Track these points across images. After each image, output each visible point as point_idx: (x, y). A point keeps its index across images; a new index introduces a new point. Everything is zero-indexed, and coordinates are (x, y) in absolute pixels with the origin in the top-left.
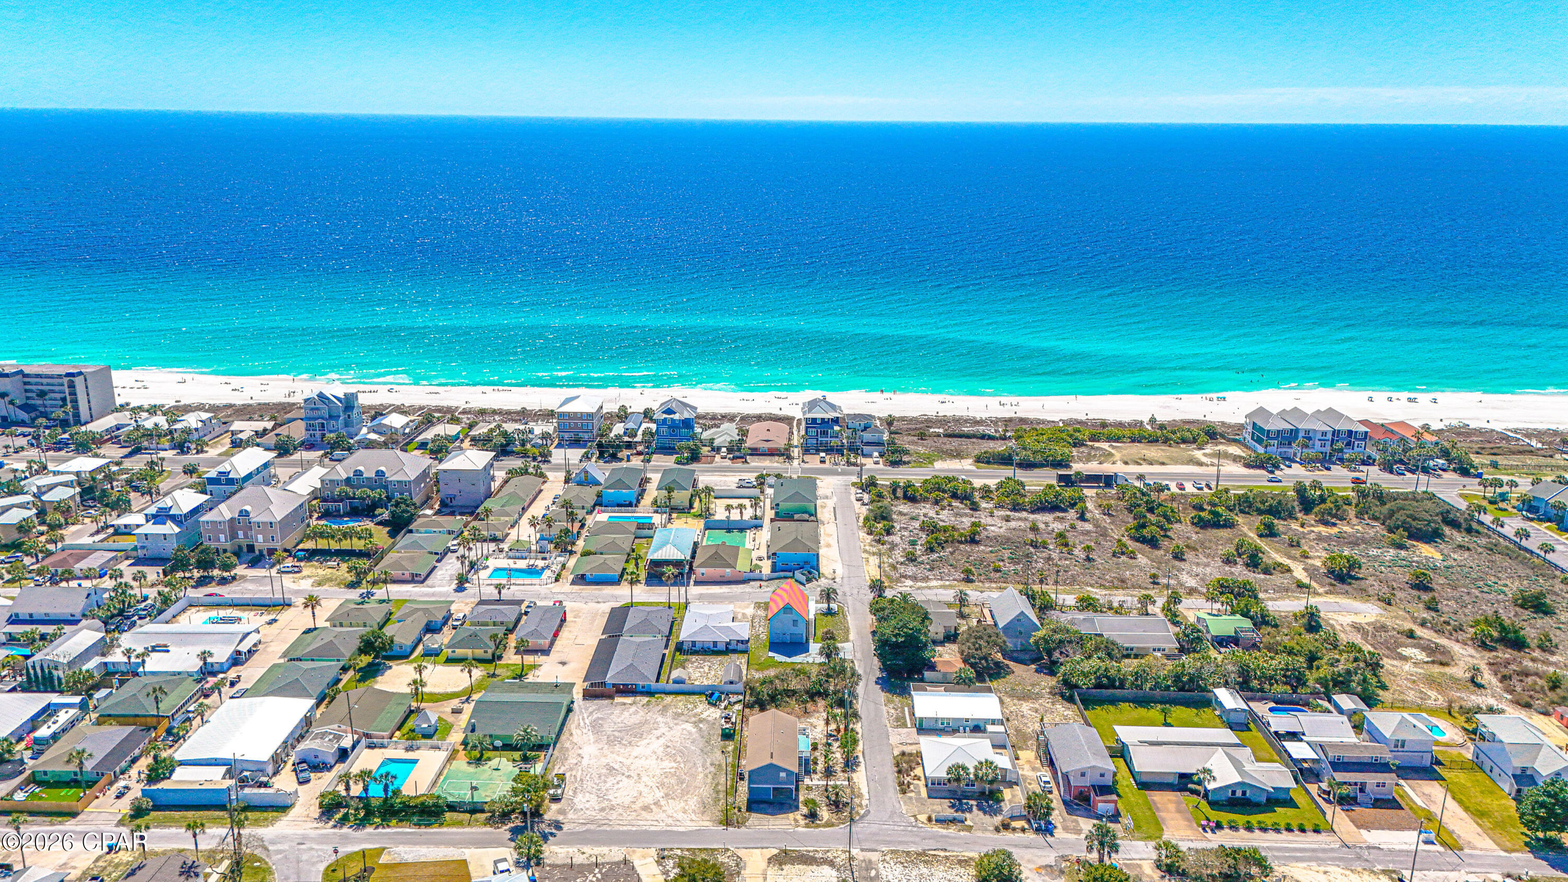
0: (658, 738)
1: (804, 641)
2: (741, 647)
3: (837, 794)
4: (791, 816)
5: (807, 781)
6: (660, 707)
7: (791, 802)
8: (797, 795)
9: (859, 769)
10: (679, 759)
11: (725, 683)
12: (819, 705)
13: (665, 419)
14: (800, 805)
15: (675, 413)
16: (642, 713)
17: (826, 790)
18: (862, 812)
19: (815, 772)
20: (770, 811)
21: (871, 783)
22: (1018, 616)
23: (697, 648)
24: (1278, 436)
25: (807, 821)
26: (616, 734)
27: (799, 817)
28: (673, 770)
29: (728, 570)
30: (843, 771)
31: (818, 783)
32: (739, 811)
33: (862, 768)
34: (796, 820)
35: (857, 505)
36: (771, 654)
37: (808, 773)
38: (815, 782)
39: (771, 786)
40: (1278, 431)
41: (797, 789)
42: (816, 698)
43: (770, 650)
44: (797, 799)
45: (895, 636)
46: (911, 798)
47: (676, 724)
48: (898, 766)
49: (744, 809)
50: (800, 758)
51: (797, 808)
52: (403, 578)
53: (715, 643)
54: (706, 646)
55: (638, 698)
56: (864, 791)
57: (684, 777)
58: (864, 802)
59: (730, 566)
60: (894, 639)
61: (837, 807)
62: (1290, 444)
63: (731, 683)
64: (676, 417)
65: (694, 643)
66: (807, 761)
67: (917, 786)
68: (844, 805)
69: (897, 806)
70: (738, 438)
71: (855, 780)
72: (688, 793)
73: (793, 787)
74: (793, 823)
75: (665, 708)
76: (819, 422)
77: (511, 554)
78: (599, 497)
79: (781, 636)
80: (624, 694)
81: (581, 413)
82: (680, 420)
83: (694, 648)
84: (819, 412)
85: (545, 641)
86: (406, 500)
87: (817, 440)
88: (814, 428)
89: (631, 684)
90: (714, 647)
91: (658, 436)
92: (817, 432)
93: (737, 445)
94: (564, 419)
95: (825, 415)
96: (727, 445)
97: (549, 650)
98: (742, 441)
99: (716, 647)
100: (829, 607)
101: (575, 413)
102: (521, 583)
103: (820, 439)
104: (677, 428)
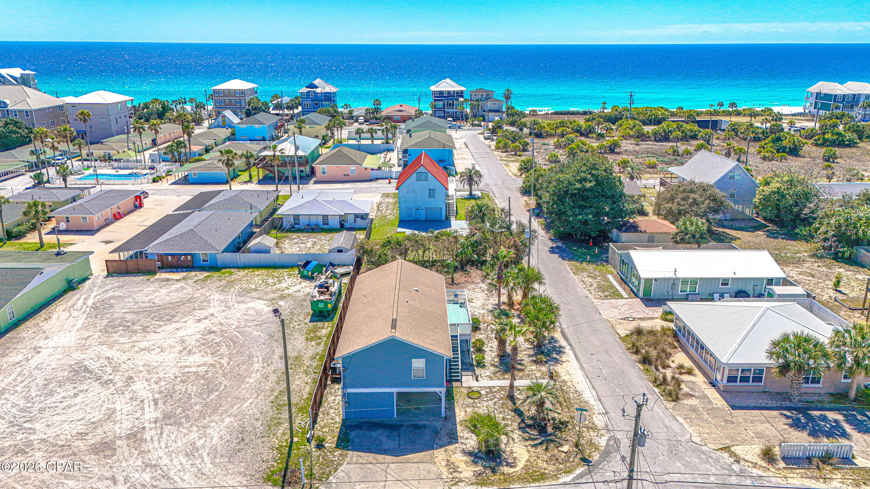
0: (199, 321)
1: (443, 217)
2: (360, 222)
3: (541, 404)
4: (440, 455)
5: (468, 380)
6: (224, 282)
7: (439, 424)
8: (451, 408)
9: (564, 358)
10: (224, 350)
11: (330, 251)
12: (473, 275)
13: (309, 92)
14: (459, 428)
15: (317, 87)
16: (190, 290)
17: (511, 397)
18: (602, 442)
19: (481, 364)
20: (390, 444)
21: (598, 383)
22: (731, 171)
23: (301, 226)
24: (843, 100)
25: (479, 468)
26: (129, 317)
27: (459, 459)
28: (203, 369)
29: (353, 167)
30: (536, 362)
31: (491, 383)
32: (320, 446)
33: (569, 355)
34: (452, 467)
35: (487, 142)
36: (400, 230)
37: (468, 367)
38: (485, 382)
39: (395, 390)
40: (844, 96)
41: (450, 396)
42: (468, 268)
43: (399, 226)
44: (450, 418)
45: (581, 181)
46: (694, 409)
47: (239, 302)
48: (637, 352)
49: (330, 443)
50: (454, 337)
51: (453, 438)
53: (325, 217)
54: (314, 221)
55: (193, 273)
56: (589, 396)
57: (221, 379)
58: (599, 421)
59: (355, 163)
60: (578, 186)
61: (542, 430)
62: (852, 107)
63: (340, 251)
64: (318, 90)
65: (296, 217)
66: (465, 342)
67: (693, 385)
68: (556, 428)
69: (673, 425)
70: (373, 107)
71: (564, 377)
72: (214, 412)
73: (442, 390)
74: (445, 474)
75: (231, 284)
76: (446, 95)
77: (115, 164)
78: (233, 134)
79: (414, 211)
80: (174, 270)
81: (235, 90)
82: (321, 93)
83: (296, 226)
84: (446, 87)
85: (87, 216)
86: (18, 122)
87: (444, 111)
88: (441, 100)
89: (186, 255)
90: (324, 224)
91: (303, 108)
92: (444, 104)
93: (373, 113)
94: (219, 96)
95: (452, 89)
96: (364, 114)
97: (98, 230)
98: (377, 110)
99: (328, 224)
100: (471, 194)
101: (229, 91)
102: (112, 183)
103: (446, 110)
104: (319, 101)
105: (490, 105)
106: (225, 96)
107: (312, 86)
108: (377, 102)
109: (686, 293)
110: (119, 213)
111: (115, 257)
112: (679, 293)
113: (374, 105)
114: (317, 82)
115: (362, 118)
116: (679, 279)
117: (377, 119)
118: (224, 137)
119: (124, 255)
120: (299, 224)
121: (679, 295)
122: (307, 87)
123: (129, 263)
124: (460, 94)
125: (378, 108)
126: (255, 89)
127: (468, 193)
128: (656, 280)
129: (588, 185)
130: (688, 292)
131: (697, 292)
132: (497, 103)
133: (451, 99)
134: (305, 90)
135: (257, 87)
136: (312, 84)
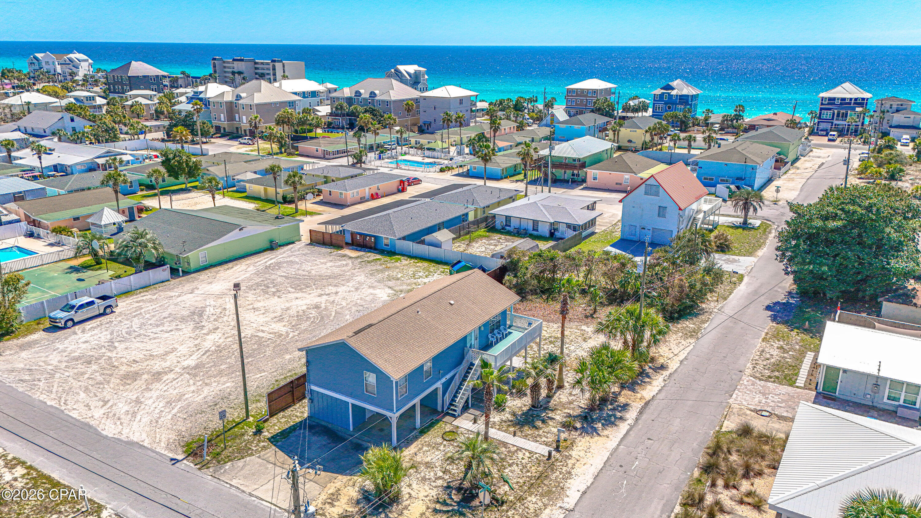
2: (570, 233)
5: (465, 419)
6: (382, 267)
9: (606, 432)
10: (305, 325)
11: (493, 256)
13: (663, 93)
15: (673, 89)
27: (349, 493)
28: (270, 336)
29: (627, 176)
33: (618, 430)
34: (333, 498)
36: (609, 249)
41: (428, 428)
43: (612, 245)
47: (371, 287)
48: (713, 455)
52: (316, 154)
53: (535, 223)
54: (524, 225)
55: (369, 254)
59: (630, 171)
63: (503, 257)
64: (674, 93)
65: (508, 218)
70: (734, 113)
71: (575, 452)
75: (387, 269)
76: (838, 102)
77: (427, 153)
78: (553, 133)
79: (638, 230)
80: (359, 248)
81: (588, 90)
82: (677, 96)
83: (507, 228)
84: (840, 93)
85: (343, 192)
86: (375, 110)
87: (832, 123)
88: (830, 109)
89: (371, 236)
90: (534, 230)
91: (653, 112)
92: (834, 114)
93: (732, 121)
94: (572, 96)
95: (848, 96)
96: (720, 122)
97: (349, 206)
98: (738, 117)
99: (537, 231)
100: (745, 222)
101: (583, 90)
102: (407, 168)
103: (835, 122)
104: (673, 104)
105: (898, 118)
106: (577, 95)
107: (669, 87)
108: (740, 109)
109: (897, 403)
110: (377, 194)
111: (322, 228)
112: (885, 400)
113: (736, 111)
114: (674, 84)
115: (718, 126)
116: (886, 379)
117: (734, 127)
118: (541, 137)
119: (332, 229)
120: (510, 226)
121: (885, 404)
122: (662, 89)
123: (334, 237)
124: (862, 102)
125: (740, 116)
126: (613, 90)
127: (741, 220)
128: (845, 371)
129: (832, 224)
130: (901, 402)
131: (917, 406)
132: (912, 116)
133: (843, 109)
134: (659, 91)
135: (615, 88)
136: (669, 85)
